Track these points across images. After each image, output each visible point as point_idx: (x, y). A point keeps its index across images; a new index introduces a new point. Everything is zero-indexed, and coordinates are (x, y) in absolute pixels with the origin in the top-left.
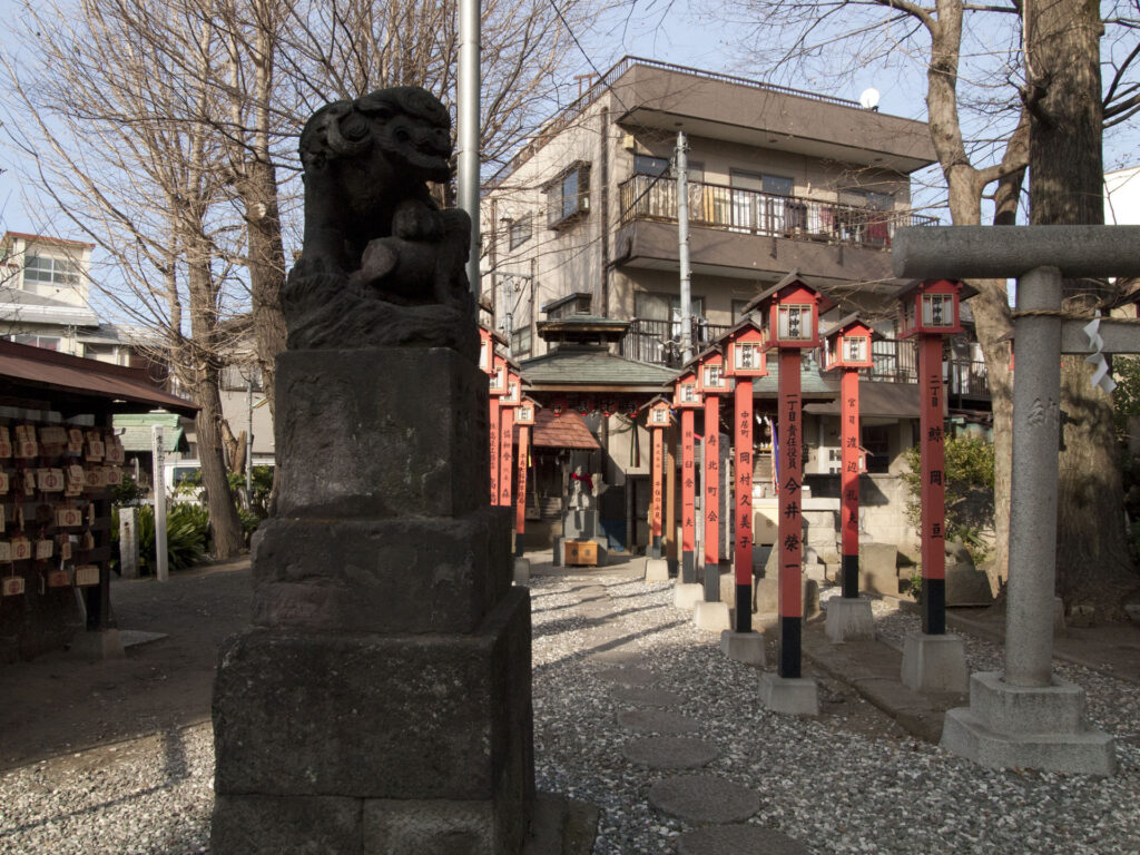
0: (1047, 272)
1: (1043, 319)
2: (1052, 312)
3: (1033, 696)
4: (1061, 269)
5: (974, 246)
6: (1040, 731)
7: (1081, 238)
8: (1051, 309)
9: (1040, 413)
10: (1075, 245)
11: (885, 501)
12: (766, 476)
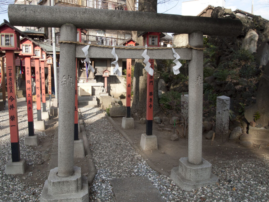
0: (68, 26)
1: (66, 44)
2: (69, 42)
3: (59, 182)
4: (74, 25)
5: (37, 14)
6: (62, 193)
7: (81, 13)
8: (70, 41)
9: (65, 81)
10: (79, 16)
11: (120, 83)
12: (84, 77)
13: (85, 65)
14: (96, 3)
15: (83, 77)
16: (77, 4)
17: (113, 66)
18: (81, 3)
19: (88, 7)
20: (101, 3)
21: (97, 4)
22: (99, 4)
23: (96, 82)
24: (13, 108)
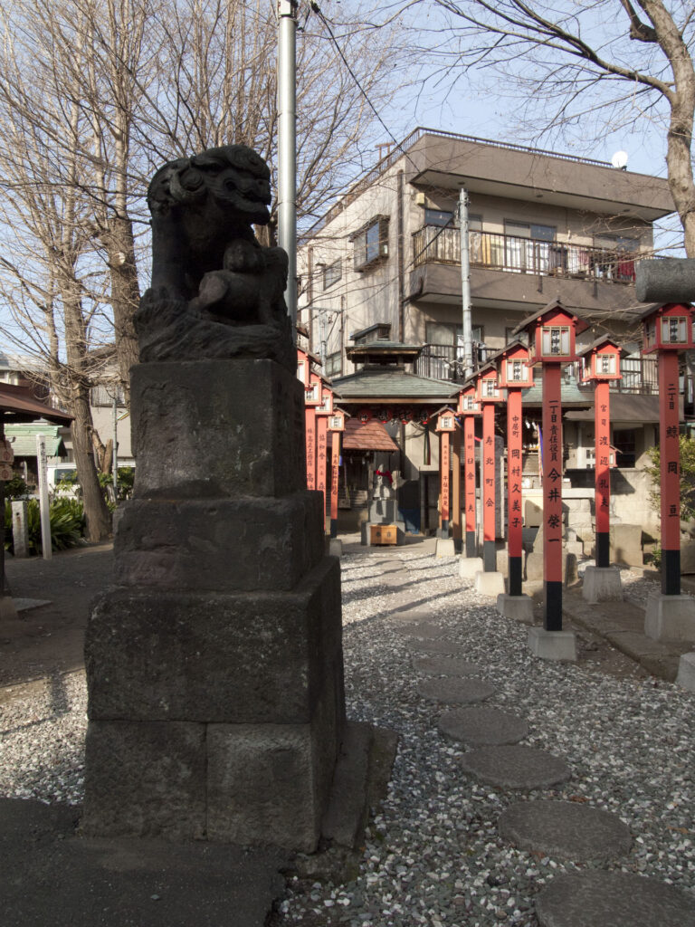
11: (632, 491)
12: (534, 471)
13: (535, 436)
14: (531, 254)
15: (531, 471)
16: (479, 261)
17: (583, 446)
18: (489, 258)
19: (512, 268)
20: (546, 252)
21: (534, 257)
22: (542, 256)
23: (570, 485)
24: (556, 496)
